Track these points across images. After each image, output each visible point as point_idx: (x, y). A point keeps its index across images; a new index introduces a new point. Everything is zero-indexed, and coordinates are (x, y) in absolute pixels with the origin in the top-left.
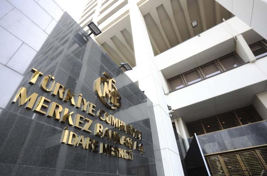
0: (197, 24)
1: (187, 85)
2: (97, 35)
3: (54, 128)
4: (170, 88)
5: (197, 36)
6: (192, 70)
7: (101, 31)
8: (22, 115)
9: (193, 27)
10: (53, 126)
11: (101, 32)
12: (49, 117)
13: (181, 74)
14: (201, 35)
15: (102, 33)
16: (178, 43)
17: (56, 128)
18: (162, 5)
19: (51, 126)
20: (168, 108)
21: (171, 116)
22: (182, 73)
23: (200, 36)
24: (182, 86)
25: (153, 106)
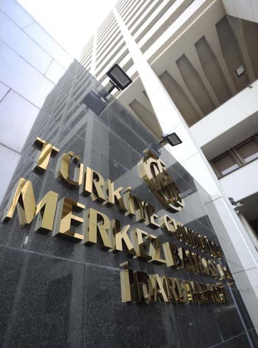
0: (245, 70)
1: (244, 163)
2: (123, 89)
3: (105, 269)
4: (217, 172)
5: (247, 89)
6: (248, 139)
7: (132, 79)
8: (32, 252)
9: (239, 76)
10: (102, 266)
11: (131, 81)
12: (89, 244)
13: (231, 149)
14: (252, 85)
15: (133, 81)
16: (214, 107)
17: (109, 268)
18: (184, 56)
19: (99, 266)
20: (229, 201)
21: (238, 212)
22: (232, 147)
23: (252, 87)
24: (236, 166)
25: (212, 201)
